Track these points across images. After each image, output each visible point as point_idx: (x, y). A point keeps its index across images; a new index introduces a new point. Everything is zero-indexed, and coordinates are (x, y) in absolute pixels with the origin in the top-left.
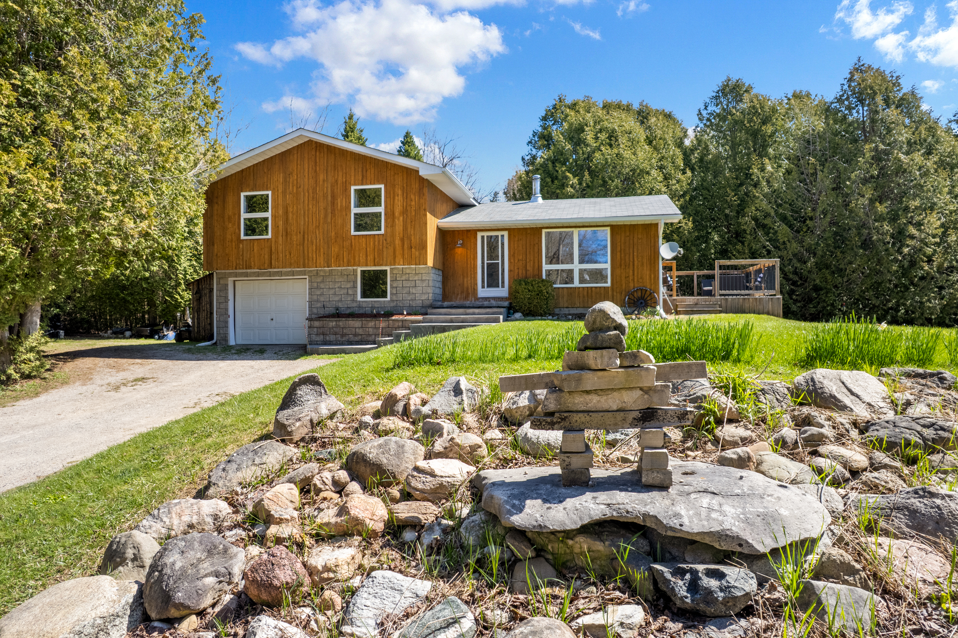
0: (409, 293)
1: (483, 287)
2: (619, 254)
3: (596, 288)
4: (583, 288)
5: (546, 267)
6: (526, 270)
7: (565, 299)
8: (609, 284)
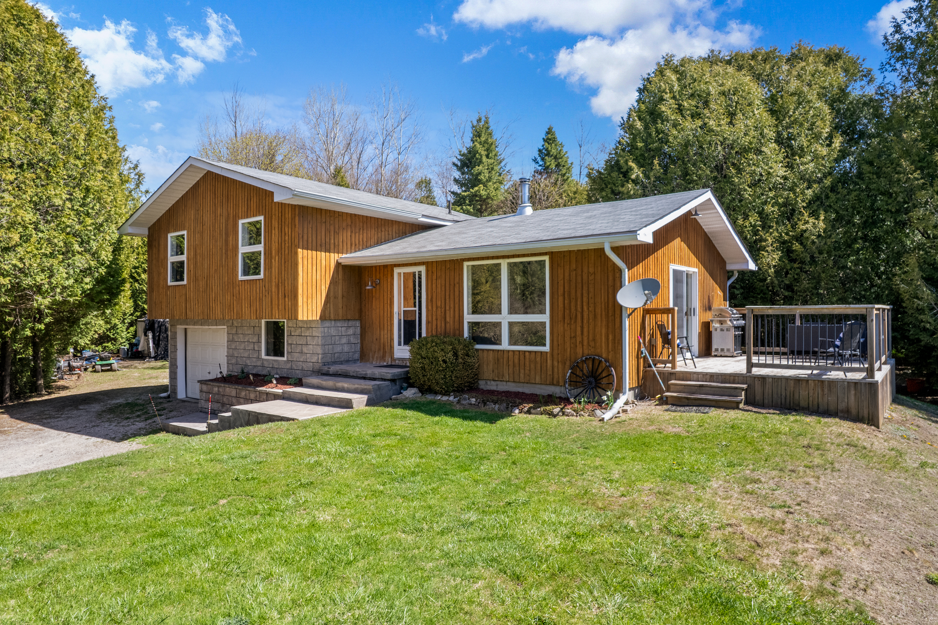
0: (301, 352)
1: (400, 344)
2: (561, 299)
3: (530, 352)
4: (514, 351)
5: (468, 318)
6: (445, 323)
7: (491, 367)
8: (547, 348)
